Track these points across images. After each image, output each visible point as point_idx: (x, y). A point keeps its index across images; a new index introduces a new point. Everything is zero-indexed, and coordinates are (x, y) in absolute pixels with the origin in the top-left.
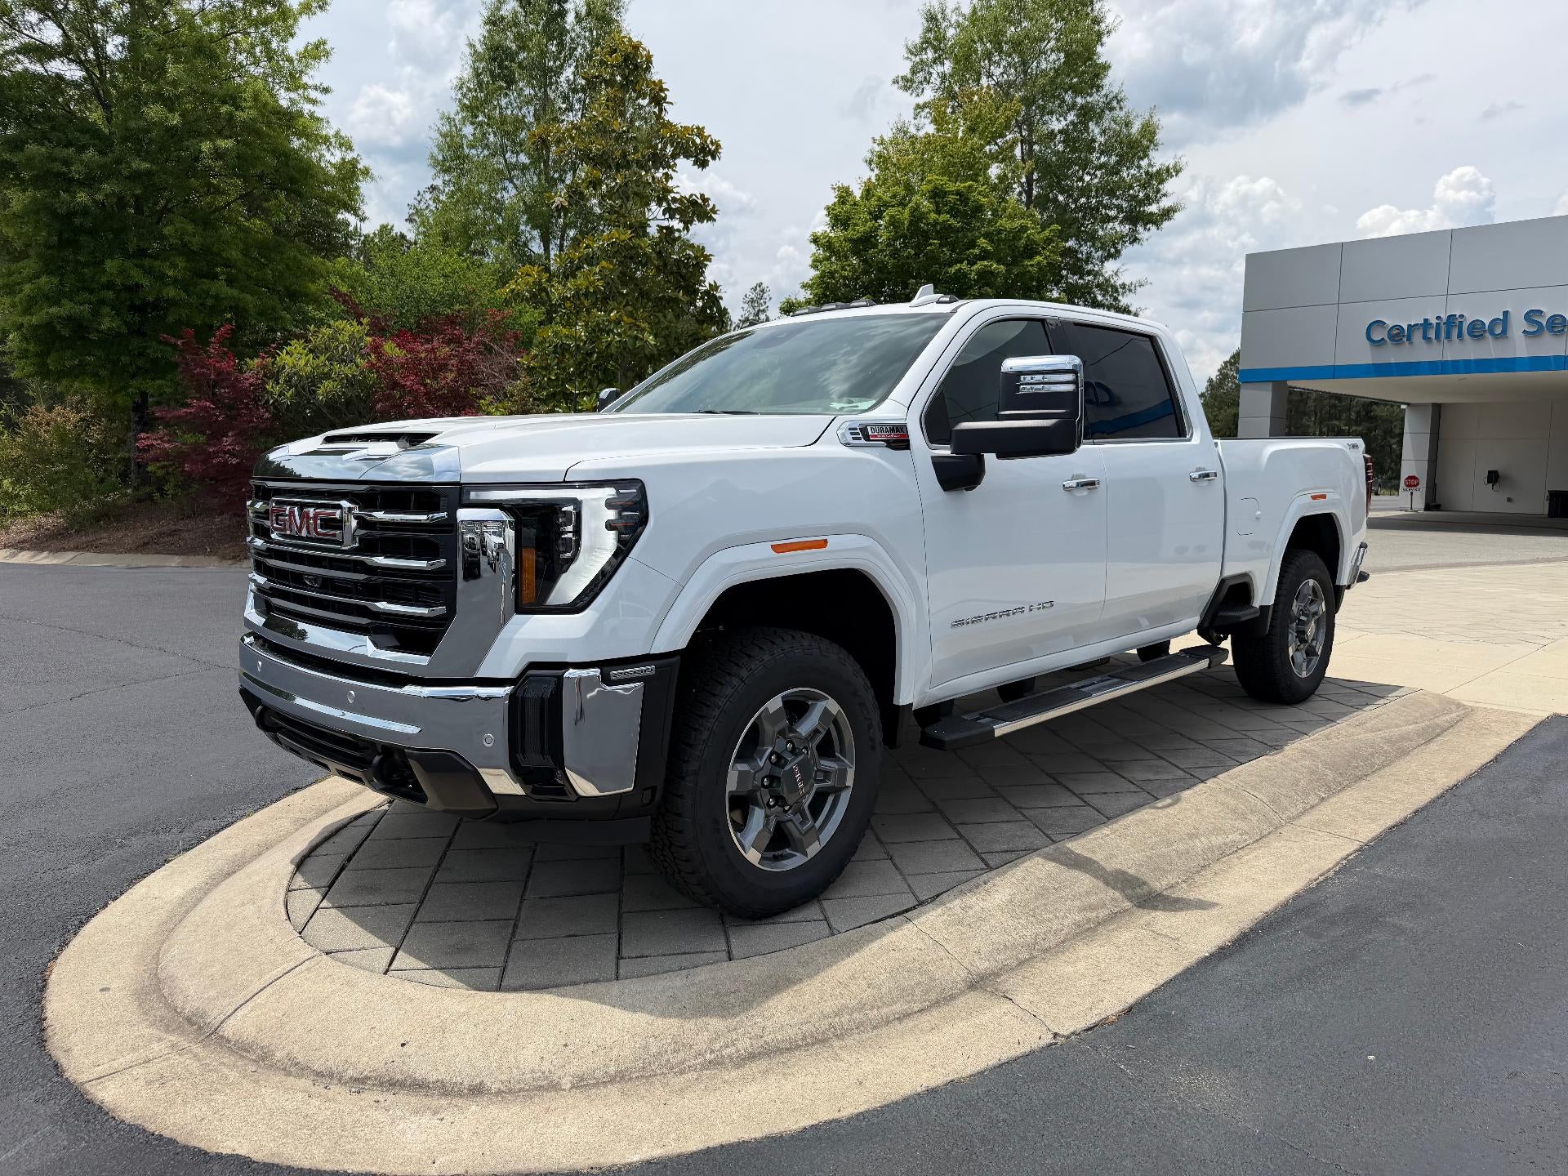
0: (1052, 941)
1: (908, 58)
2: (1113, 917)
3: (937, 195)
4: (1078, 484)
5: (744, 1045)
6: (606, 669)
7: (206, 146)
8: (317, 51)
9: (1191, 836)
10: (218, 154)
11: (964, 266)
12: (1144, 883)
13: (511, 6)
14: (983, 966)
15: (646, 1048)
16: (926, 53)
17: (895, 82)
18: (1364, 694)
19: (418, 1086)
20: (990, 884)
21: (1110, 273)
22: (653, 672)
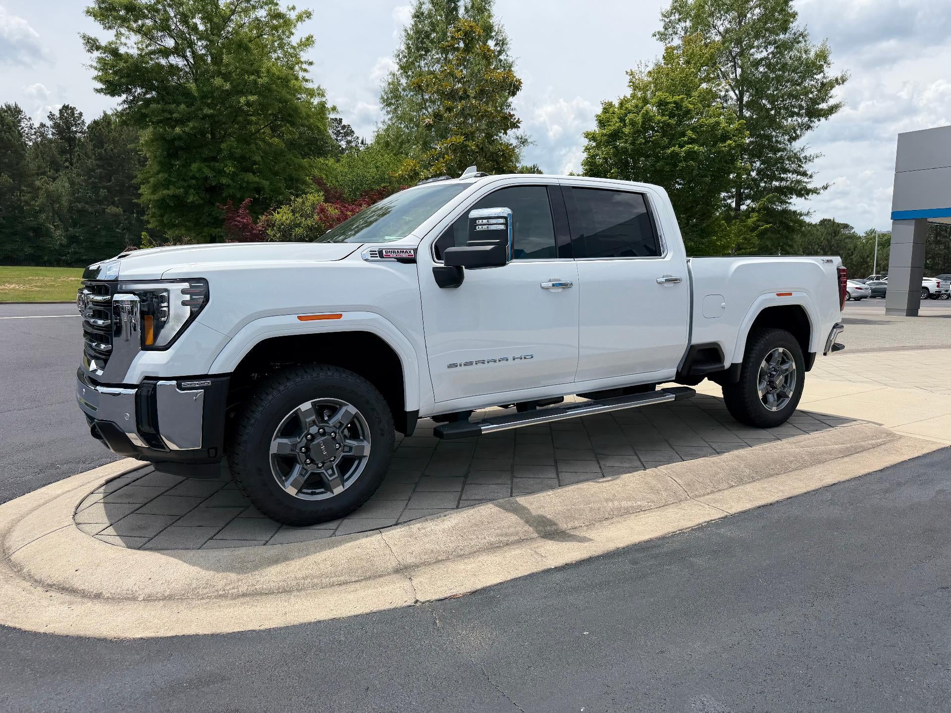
0: (467, 551)
1: (662, 20)
2: (520, 541)
3: (661, 104)
4: (553, 285)
5: (243, 589)
6: (180, 381)
7: (243, 100)
8: (308, 42)
9: (607, 500)
10: (248, 104)
11: (676, 148)
12: (555, 524)
13: (427, 7)
14: (410, 560)
15: (190, 584)
16: (675, 16)
17: (654, 35)
18: (822, 421)
19: (73, 591)
20: (447, 517)
21: (798, 150)
22: (210, 384)
